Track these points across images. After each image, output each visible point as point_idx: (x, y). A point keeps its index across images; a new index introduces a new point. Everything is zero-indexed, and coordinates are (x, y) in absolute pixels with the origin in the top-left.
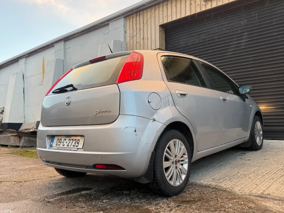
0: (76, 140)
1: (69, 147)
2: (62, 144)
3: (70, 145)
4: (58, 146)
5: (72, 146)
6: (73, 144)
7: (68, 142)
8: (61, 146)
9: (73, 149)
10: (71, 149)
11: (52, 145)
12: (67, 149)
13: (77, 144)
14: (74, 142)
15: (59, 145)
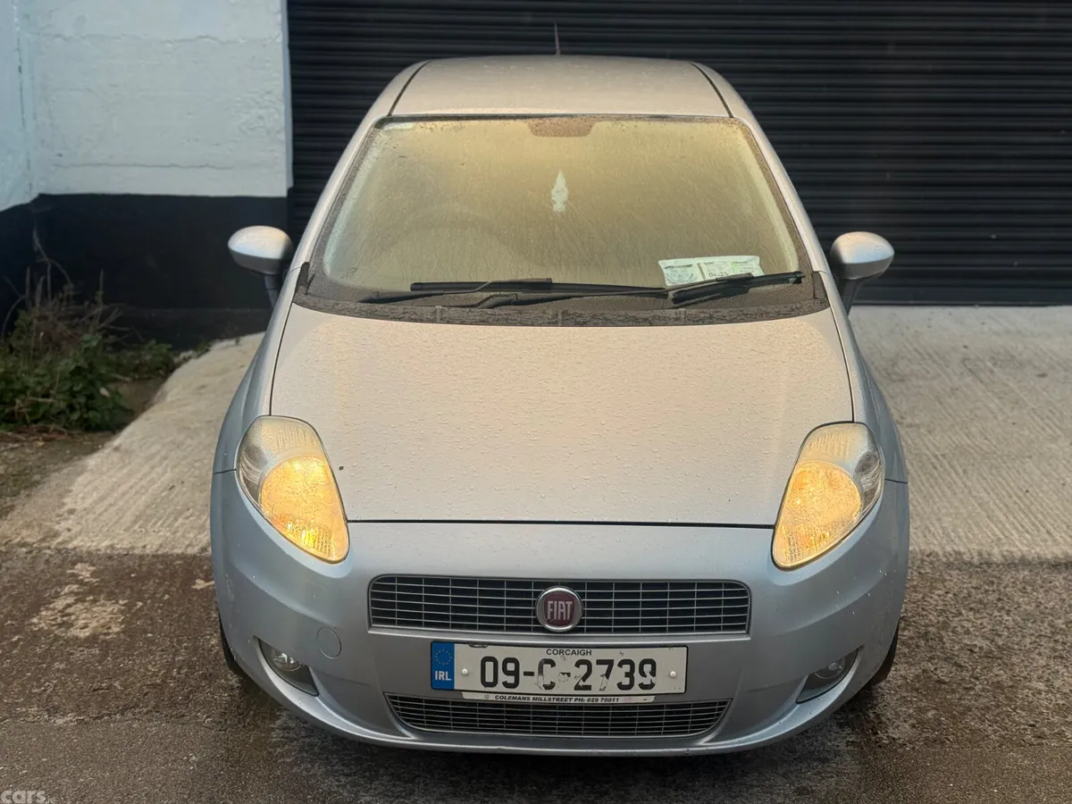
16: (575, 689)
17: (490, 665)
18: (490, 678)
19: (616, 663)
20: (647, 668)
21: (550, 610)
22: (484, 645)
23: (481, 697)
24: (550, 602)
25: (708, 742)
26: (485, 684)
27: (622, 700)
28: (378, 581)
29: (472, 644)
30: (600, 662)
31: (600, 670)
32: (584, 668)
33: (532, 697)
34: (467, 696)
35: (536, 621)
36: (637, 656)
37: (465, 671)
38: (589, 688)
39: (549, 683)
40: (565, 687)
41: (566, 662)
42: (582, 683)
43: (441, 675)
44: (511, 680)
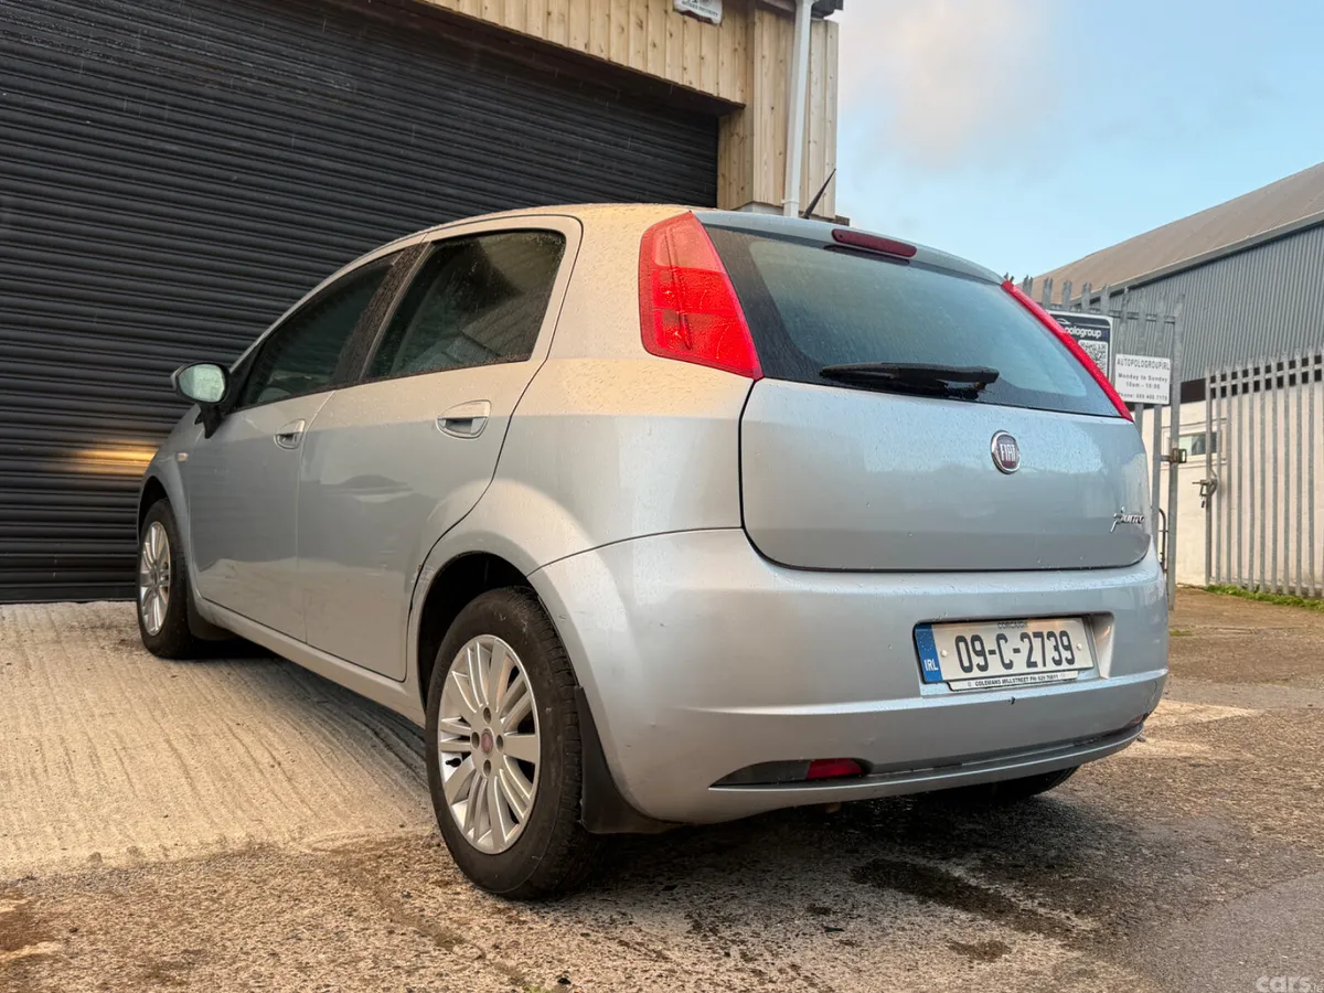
0: (1051, 634)
1: (1040, 668)
2: (994, 661)
3: (1037, 657)
4: (976, 673)
5: (1051, 666)
6: (1051, 654)
7: (1024, 646)
8: (995, 667)
9: (1060, 676)
10: (1052, 677)
11: (939, 671)
12: (1035, 679)
13: (1066, 654)
14: (1050, 644)
15: (983, 668)
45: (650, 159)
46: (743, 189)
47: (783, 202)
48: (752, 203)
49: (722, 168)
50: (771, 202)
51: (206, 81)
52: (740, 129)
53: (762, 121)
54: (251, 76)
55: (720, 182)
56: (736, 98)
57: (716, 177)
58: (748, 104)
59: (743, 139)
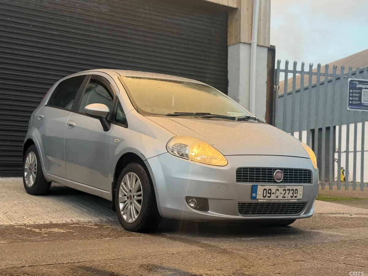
16: (282, 197)
17: (265, 191)
18: (265, 195)
19: (291, 190)
20: (296, 191)
21: (277, 176)
22: (264, 185)
23: (262, 201)
24: (277, 174)
25: (303, 214)
26: (264, 197)
27: (291, 201)
28: (238, 169)
29: (262, 185)
30: (288, 190)
31: (287, 192)
32: (284, 191)
33: (273, 200)
34: (259, 201)
35: (274, 179)
36: (294, 188)
37: (260, 193)
38: (285, 197)
39: (277, 196)
40: (280, 197)
41: (281, 190)
42: (284, 196)
43: (254, 195)
44: (269, 195)
45: (204, 27)
46: (237, 37)
47: (251, 42)
48: (240, 42)
49: (229, 30)
50: (247, 42)
51: (65, 11)
52: (236, 17)
53: (244, 14)
54: (78, 9)
55: (229, 34)
56: (234, 6)
57: (227, 32)
58: (239, 8)
59: (237, 20)
